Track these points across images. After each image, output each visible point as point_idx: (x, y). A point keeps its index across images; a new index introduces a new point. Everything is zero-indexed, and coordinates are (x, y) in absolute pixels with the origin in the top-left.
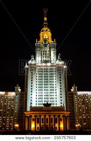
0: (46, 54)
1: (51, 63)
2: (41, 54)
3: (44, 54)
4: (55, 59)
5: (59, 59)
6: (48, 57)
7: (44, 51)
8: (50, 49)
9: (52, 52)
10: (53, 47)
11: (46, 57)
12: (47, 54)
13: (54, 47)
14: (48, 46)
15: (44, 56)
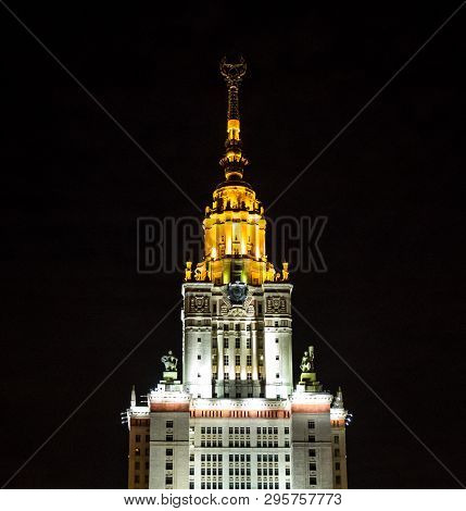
0: (238, 345)
1: (262, 395)
2: (215, 346)
3: (226, 345)
4: (287, 377)
5: (307, 382)
6: (249, 363)
7: (226, 328)
8: (259, 315)
9: (270, 336)
10: (273, 310)
11: (238, 363)
12: (244, 344)
13: (280, 310)
14: (250, 300)
15: (230, 353)
